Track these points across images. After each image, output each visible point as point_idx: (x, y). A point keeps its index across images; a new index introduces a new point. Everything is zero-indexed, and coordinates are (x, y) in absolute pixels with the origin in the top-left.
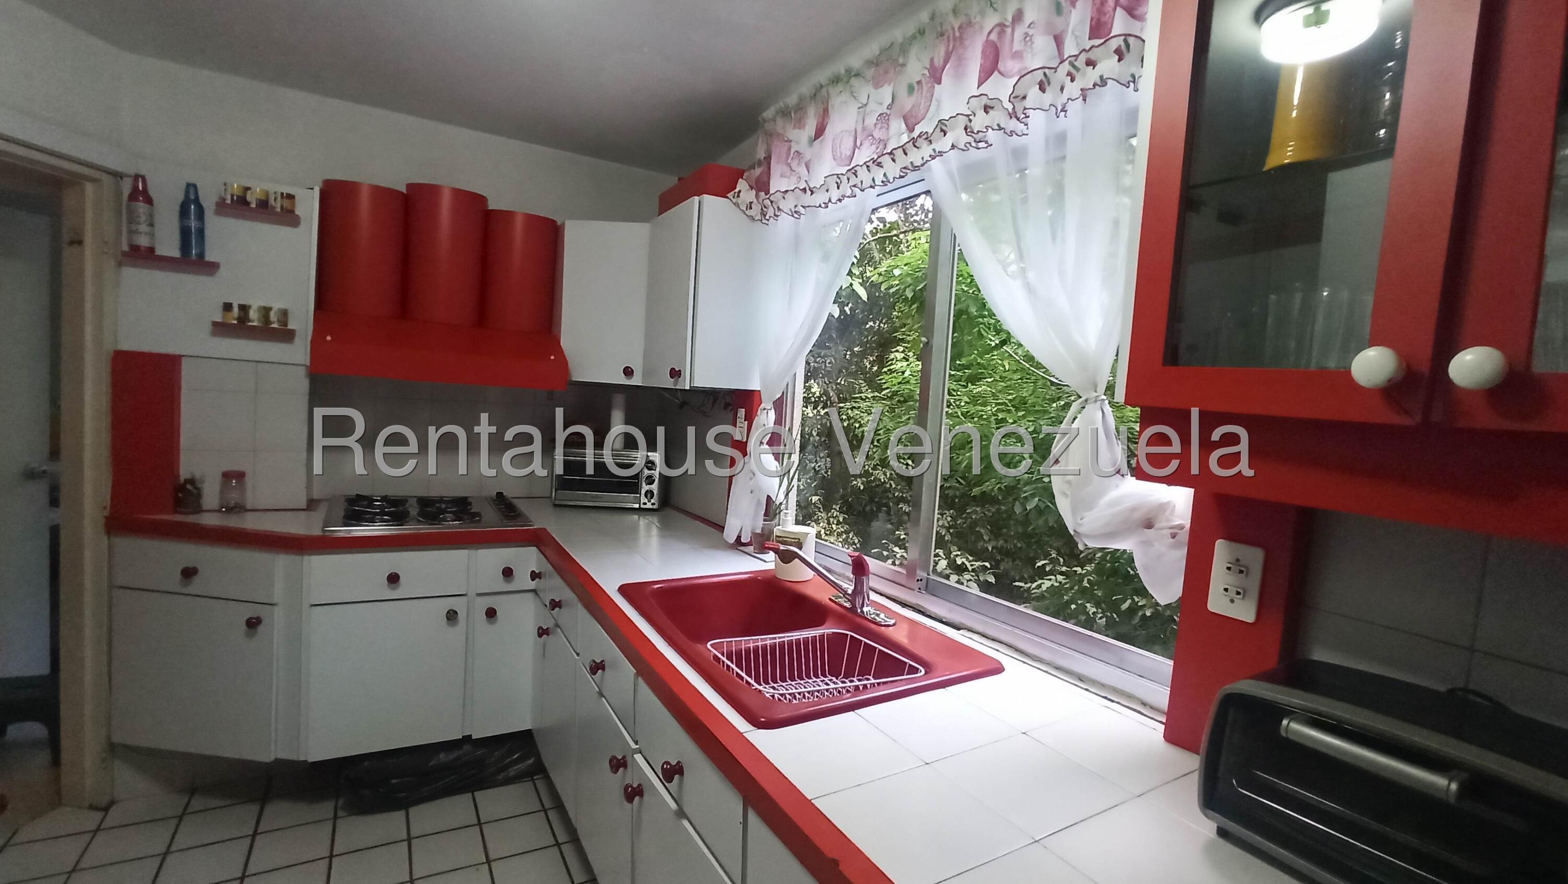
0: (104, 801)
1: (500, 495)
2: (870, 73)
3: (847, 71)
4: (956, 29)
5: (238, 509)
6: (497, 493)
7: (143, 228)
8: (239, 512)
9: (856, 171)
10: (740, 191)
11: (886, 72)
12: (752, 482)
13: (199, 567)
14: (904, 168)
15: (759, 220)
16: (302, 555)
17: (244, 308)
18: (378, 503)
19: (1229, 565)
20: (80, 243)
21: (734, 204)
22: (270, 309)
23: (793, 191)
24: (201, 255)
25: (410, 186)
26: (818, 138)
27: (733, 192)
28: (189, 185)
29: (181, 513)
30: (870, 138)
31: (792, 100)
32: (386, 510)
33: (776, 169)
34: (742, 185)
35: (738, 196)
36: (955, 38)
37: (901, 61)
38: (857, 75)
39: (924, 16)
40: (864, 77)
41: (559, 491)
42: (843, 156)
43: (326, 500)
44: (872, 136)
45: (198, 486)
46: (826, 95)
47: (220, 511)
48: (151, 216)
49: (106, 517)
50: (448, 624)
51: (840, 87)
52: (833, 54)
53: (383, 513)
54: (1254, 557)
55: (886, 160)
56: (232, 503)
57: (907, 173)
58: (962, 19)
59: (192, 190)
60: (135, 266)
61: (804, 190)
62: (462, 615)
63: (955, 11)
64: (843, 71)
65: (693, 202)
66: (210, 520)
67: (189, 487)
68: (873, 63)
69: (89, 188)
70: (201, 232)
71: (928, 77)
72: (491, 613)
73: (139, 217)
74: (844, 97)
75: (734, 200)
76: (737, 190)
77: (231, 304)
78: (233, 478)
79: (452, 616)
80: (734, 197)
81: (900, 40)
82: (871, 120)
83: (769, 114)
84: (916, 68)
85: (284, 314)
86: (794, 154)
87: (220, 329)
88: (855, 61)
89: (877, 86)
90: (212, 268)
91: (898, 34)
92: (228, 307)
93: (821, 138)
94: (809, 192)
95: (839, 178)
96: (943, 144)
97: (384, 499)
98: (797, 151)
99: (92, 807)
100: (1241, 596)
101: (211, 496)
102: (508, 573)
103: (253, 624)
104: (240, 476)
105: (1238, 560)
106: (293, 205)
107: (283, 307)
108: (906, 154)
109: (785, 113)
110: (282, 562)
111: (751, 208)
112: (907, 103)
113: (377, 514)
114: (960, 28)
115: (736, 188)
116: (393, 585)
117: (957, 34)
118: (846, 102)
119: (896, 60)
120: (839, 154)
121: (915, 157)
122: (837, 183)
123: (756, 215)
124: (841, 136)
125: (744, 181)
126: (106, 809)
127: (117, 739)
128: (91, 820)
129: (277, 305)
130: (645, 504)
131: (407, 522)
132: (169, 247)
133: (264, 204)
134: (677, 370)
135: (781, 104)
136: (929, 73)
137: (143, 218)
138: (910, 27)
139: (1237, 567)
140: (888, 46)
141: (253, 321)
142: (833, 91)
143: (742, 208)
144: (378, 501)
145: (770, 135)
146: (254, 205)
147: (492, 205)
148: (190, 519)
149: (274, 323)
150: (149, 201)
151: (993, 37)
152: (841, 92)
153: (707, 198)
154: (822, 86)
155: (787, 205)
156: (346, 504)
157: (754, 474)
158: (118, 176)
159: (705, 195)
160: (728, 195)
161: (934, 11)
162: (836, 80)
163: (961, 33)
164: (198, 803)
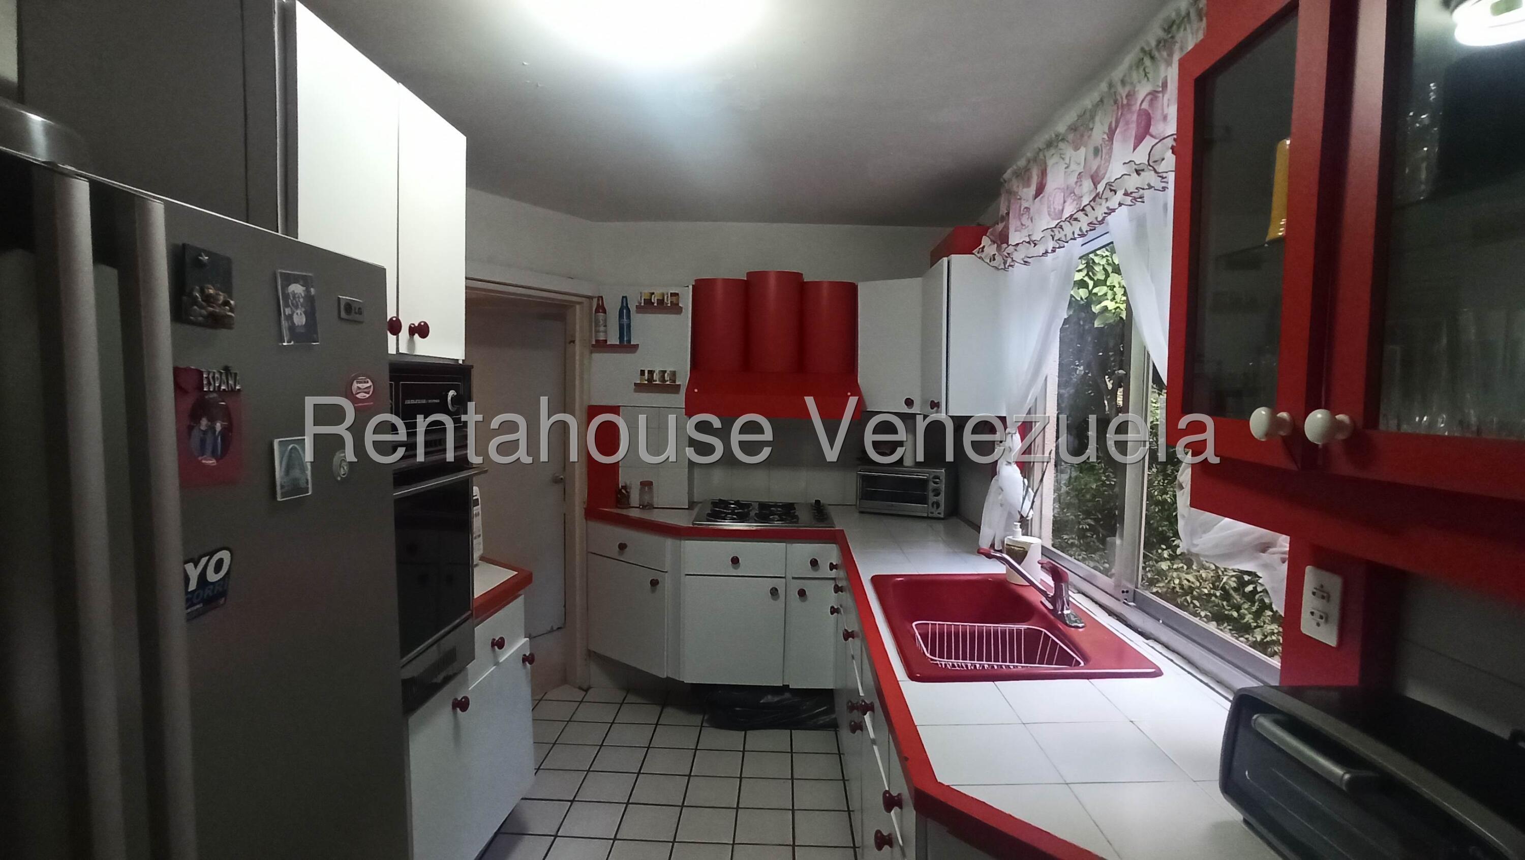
0: (585, 687)
1: (818, 502)
2: (1071, 137)
3: (1056, 136)
4: (1124, 97)
5: (647, 506)
6: (816, 501)
7: (602, 328)
8: (649, 509)
9: (1061, 226)
10: (984, 247)
11: (1082, 136)
12: (1000, 497)
13: (628, 544)
14: (1091, 223)
15: (1002, 269)
16: (680, 540)
17: (651, 373)
18: (733, 506)
19: (1315, 591)
20: (574, 342)
21: (979, 258)
22: (665, 372)
23: (1022, 243)
24: (629, 341)
25: (749, 274)
26: (1039, 195)
27: (978, 249)
28: (623, 297)
29: (619, 508)
30: (1072, 195)
31: (1022, 163)
32: (736, 511)
33: (1013, 223)
34: (985, 241)
35: (983, 251)
36: (1123, 106)
37: (1091, 126)
38: (1063, 140)
39: (1104, 86)
40: (1067, 141)
41: (862, 501)
42: (1057, 211)
43: (701, 503)
44: (1074, 193)
45: (628, 490)
46: (1043, 158)
47: (639, 508)
48: (605, 321)
49: (585, 508)
50: (773, 599)
51: (1053, 151)
52: (1045, 122)
53: (733, 513)
54: (1334, 583)
55: (1080, 215)
56: (646, 504)
57: (1095, 227)
58: (1127, 89)
59: (625, 299)
60: (600, 352)
61: (1029, 243)
62: (781, 591)
63: (1123, 82)
64: (1053, 136)
65: (943, 261)
66: (634, 513)
67: (623, 491)
68: (1073, 128)
69: (578, 307)
70: (629, 326)
71: (1107, 141)
72: (802, 593)
73: (600, 322)
74: (1055, 159)
75: (979, 255)
76: (981, 246)
77: (644, 370)
78: (647, 485)
79: (774, 592)
80: (978, 253)
81: (1090, 107)
82: (1073, 179)
83: (1007, 175)
84: (1099, 133)
85: (674, 374)
86: (1023, 211)
87: (639, 387)
88: (1061, 128)
89: (1077, 149)
90: (634, 348)
91: (1088, 102)
92: (643, 372)
93: (1041, 195)
94: (1033, 245)
95: (1053, 231)
96: (1113, 203)
97: (737, 503)
98: (1026, 208)
99: (580, 688)
100: (1323, 620)
101: (635, 498)
102: (814, 563)
103: (654, 583)
104: (650, 484)
105: (1322, 586)
106: (678, 300)
107: (672, 369)
108: (1094, 209)
109: (1017, 175)
110: (669, 543)
111: (994, 259)
112: (1094, 164)
113: (729, 514)
114: (1127, 96)
115: (981, 244)
116: (735, 565)
117: (1125, 102)
118: (1057, 163)
119: (1088, 125)
120: (1052, 210)
121: (1100, 212)
122: (1052, 235)
123: (1000, 265)
124: (1054, 193)
125: (987, 238)
126: (586, 691)
127: (592, 648)
128: (579, 695)
129: (669, 369)
130: (932, 513)
131: (748, 520)
132: (614, 340)
133: (661, 302)
134: (936, 402)
135: (1015, 167)
136: (1108, 137)
137: (601, 322)
138: (1095, 96)
139: (1322, 593)
140: (1083, 113)
141: (656, 381)
142: (1048, 154)
143: (986, 261)
144: (733, 504)
145: (1010, 192)
146: (655, 304)
147: (806, 279)
148: (624, 512)
149: (667, 381)
150: (605, 312)
151: (1145, 106)
152: (1053, 155)
153: (955, 258)
154: (1040, 150)
155: (1018, 256)
156: (712, 506)
157: (1002, 490)
158: (590, 298)
159: (952, 255)
160: (974, 252)
161: (1111, 81)
162: (1050, 145)
163: (1128, 100)
164: (631, 698)
